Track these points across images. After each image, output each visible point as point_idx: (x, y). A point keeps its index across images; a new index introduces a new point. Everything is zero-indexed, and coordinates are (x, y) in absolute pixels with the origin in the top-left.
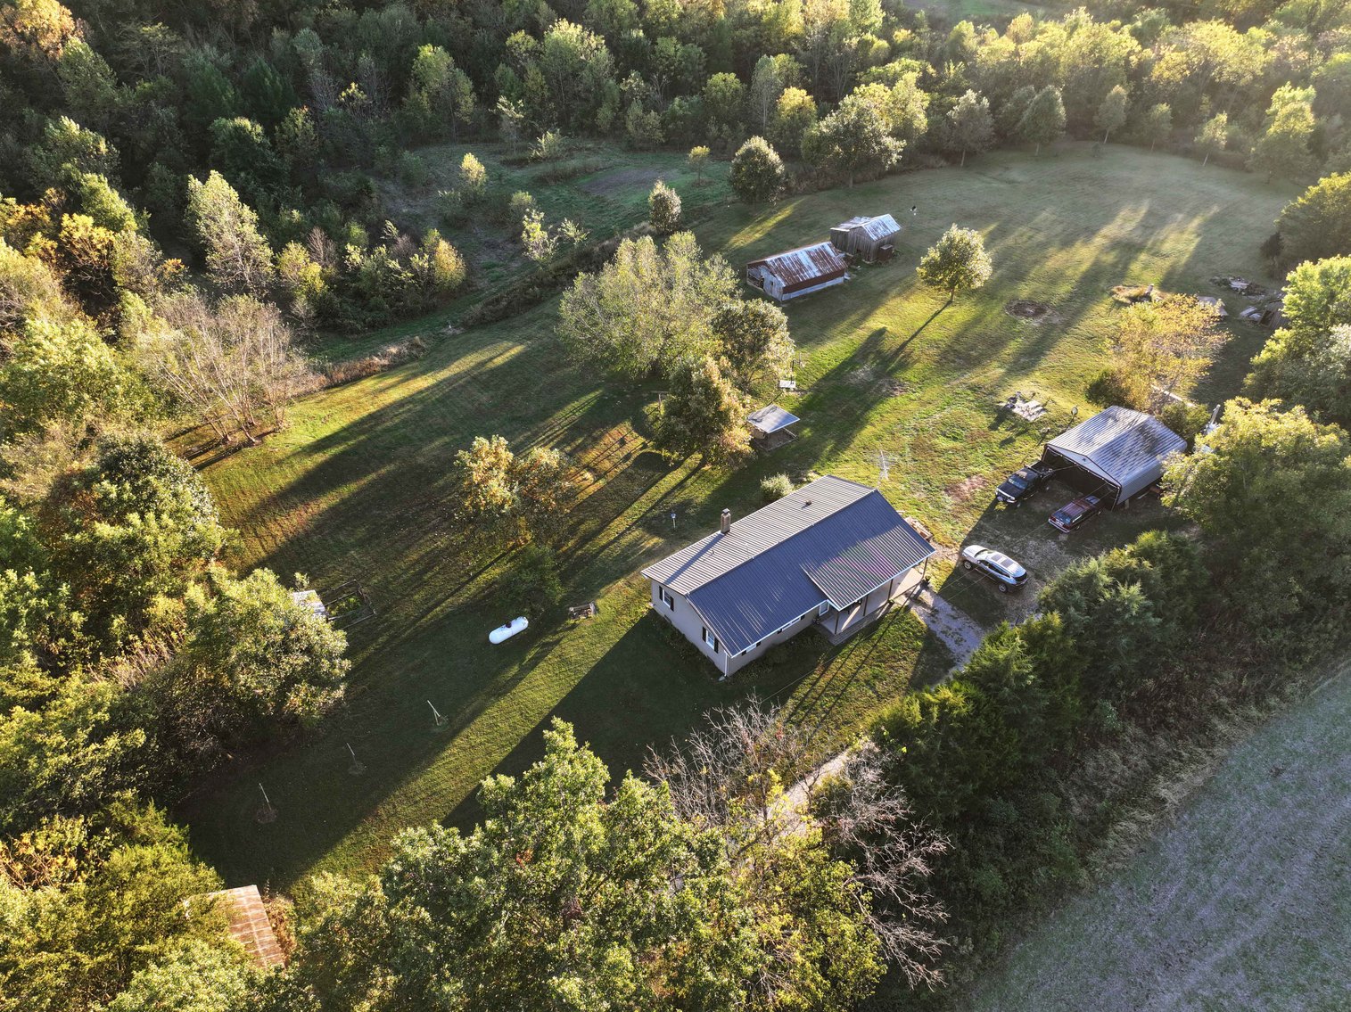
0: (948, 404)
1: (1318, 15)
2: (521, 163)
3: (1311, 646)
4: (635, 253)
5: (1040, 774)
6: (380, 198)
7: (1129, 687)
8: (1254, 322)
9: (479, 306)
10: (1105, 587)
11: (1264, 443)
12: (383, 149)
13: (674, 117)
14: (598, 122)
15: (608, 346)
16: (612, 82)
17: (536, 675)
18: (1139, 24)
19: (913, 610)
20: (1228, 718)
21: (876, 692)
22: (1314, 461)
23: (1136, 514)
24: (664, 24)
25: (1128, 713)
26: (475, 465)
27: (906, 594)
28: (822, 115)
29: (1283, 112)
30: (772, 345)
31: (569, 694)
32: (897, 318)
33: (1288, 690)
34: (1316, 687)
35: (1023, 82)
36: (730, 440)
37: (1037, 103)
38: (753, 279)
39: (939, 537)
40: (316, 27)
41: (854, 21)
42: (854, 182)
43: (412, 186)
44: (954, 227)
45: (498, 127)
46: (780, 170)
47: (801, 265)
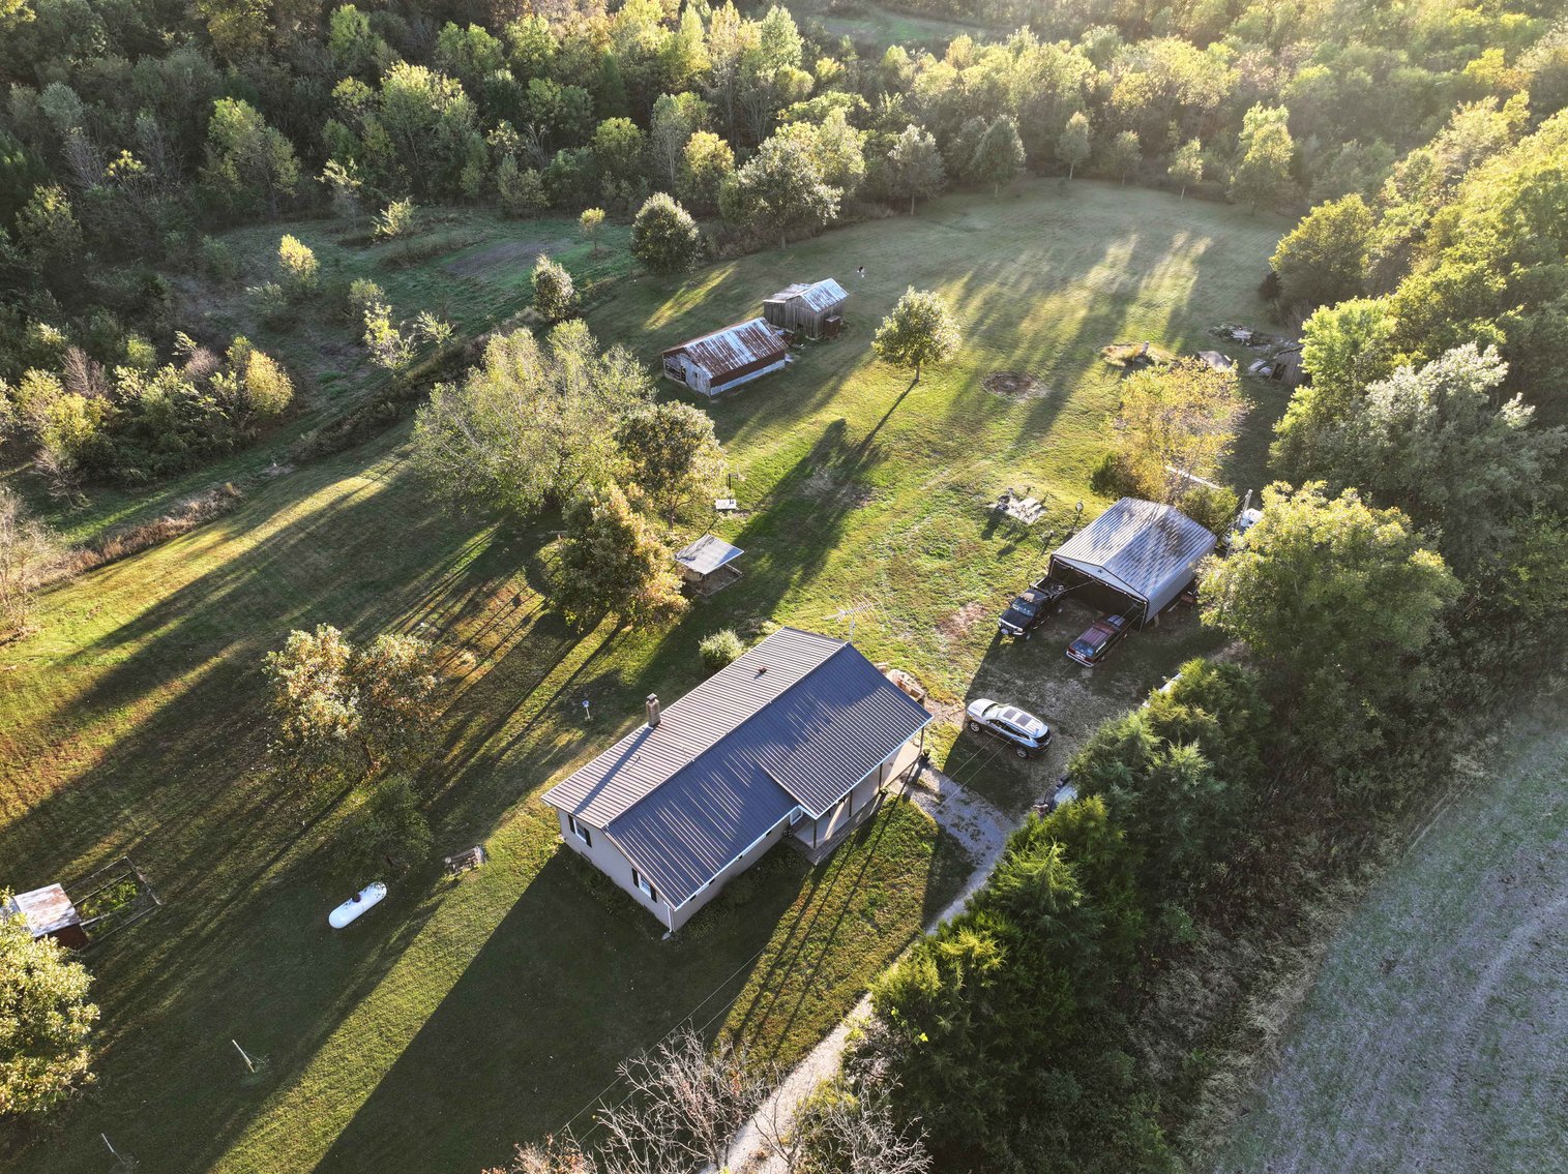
0: (928, 511)
1: (1274, 29)
2: (365, 243)
3: (1400, 786)
4: (510, 352)
5: (1102, 1020)
6: (175, 299)
7: (1196, 876)
8: (1265, 377)
9: (312, 434)
10: (1153, 750)
11: (1315, 539)
12: (174, 236)
13: (559, 174)
14: (464, 186)
15: (483, 477)
16: (476, 135)
17: (403, 970)
18: (1090, 44)
19: (912, 801)
20: (1320, 900)
21: (875, 926)
22: (1379, 558)
23: (1169, 632)
24: (539, 63)
25: (1202, 912)
26: (292, 673)
27: (901, 777)
28: (740, 162)
29: (1259, 135)
30: (698, 460)
31: (452, 992)
32: (854, 407)
33: (1382, 850)
34: (1413, 839)
35: (971, 112)
36: (653, 593)
37: (990, 136)
38: (672, 371)
39: (935, 692)
40: (72, 81)
41: (767, 50)
42: (787, 242)
43: (219, 281)
44: (911, 289)
45: (331, 199)
46: (694, 233)
47: (730, 349)
